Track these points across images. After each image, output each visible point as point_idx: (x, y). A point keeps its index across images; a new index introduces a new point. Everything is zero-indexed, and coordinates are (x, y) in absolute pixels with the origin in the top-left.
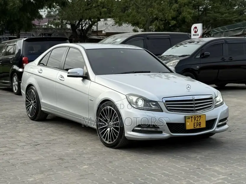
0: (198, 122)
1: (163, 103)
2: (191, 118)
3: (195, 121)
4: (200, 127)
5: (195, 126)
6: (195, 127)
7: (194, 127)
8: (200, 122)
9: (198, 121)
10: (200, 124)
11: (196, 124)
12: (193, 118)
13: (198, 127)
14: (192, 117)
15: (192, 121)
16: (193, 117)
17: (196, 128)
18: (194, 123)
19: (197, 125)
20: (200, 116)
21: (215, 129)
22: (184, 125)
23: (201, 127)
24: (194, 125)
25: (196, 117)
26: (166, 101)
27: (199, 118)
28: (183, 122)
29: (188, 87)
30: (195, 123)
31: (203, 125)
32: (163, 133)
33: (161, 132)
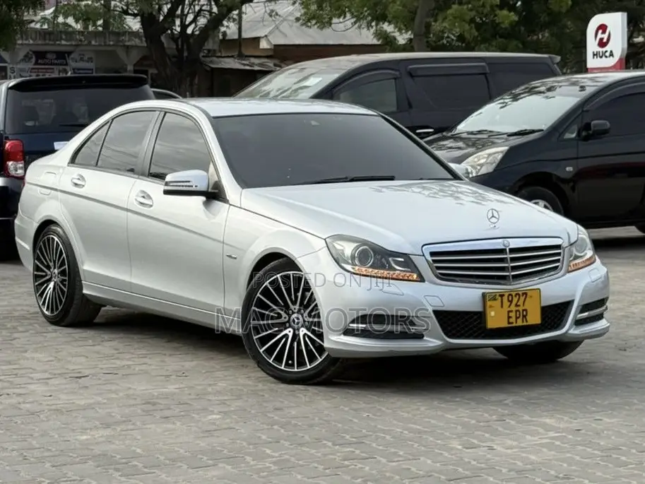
0: (521, 309)
1: (423, 258)
2: (500, 298)
3: (509, 306)
4: (525, 324)
5: (511, 320)
6: (512, 323)
7: (509, 323)
8: (526, 310)
9: (519, 306)
10: (525, 313)
11: (512, 314)
12: (505, 299)
13: (520, 323)
14: (503, 295)
15: (502, 307)
16: (507, 294)
17: (514, 325)
18: (509, 312)
19: (517, 318)
20: (526, 294)
21: (568, 330)
22: (480, 316)
23: (527, 321)
24: (509, 317)
25: (514, 295)
26: (432, 254)
27: (522, 299)
28: (479, 308)
29: (493, 216)
30: (511, 311)
31: (535, 318)
32: (425, 338)
33: (419, 336)
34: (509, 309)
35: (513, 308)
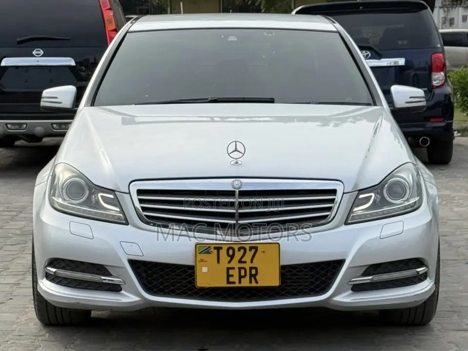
0: (247, 266)
1: (129, 195)
2: (216, 251)
3: (230, 262)
4: (254, 284)
5: (231, 279)
6: (234, 283)
7: (228, 282)
8: (256, 269)
9: (245, 262)
10: (253, 272)
11: (235, 273)
12: (223, 253)
13: (245, 283)
14: (221, 248)
15: (218, 261)
16: (225, 248)
17: (237, 285)
18: (228, 269)
19: (241, 277)
20: (256, 248)
21: (333, 295)
23: (257, 282)
24: (229, 276)
25: (236, 250)
26: (140, 192)
27: (249, 254)
29: (236, 150)
30: (233, 268)
31: (270, 278)
32: (122, 292)
33: (115, 288)
34: (230, 266)
35: (235, 263)
